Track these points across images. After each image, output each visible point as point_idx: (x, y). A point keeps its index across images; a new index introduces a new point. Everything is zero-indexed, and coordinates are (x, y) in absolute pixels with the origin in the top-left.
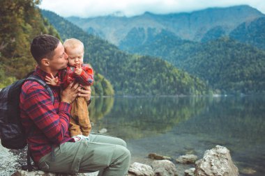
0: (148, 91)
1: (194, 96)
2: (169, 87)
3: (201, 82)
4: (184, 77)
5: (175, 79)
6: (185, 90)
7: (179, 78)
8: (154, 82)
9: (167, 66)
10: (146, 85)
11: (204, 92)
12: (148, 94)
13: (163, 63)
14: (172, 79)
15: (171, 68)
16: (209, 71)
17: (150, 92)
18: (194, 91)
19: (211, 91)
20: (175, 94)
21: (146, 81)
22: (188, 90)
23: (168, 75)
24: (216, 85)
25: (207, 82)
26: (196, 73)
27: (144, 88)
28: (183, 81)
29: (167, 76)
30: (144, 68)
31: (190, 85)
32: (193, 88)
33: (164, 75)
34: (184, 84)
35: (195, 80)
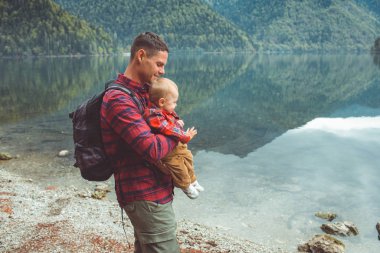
0: (25, 49)
1: (97, 55)
2: (58, 43)
3: (105, 35)
4: (80, 27)
5: (66, 30)
6: (82, 47)
7: (74, 29)
8: (34, 34)
9: (54, 9)
10: (22, 40)
11: (111, 50)
12: (25, 53)
13: (47, 6)
14: (63, 30)
15: (60, 13)
16: (118, 19)
17: (29, 50)
18: (96, 49)
19: (120, 48)
20: (67, 53)
21: (21, 32)
22: (87, 47)
23: (56, 24)
24: (127, 39)
25: (115, 35)
26: (98, 21)
27: (19, 45)
28: (80, 34)
29: (53, 26)
30: (15, 12)
31: (89, 39)
32: (95, 44)
33: (49, 24)
34: (81, 38)
35: (98, 31)
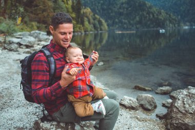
0: (133, 26)
1: (169, 28)
2: (149, 23)
3: (174, 17)
4: (161, 14)
5: (153, 16)
6: (161, 24)
7: (157, 15)
8: (138, 19)
9: (148, 5)
10: (132, 22)
11: (176, 25)
12: (133, 28)
13: (144, 4)
14: (151, 16)
15: (150, 7)
16: (181, 8)
17: (135, 26)
18: (168, 25)
19: (182, 24)
20: (153, 27)
21: (132, 18)
22: (163, 24)
23: (149, 13)
24: (186, 19)
25: (179, 17)
26: (170, 10)
27: (130, 24)
28: (160, 17)
29: (147, 14)
30: (130, 9)
31: (165, 20)
32: (168, 22)
33: (145, 13)
34: (161, 19)
35: (170, 15)
